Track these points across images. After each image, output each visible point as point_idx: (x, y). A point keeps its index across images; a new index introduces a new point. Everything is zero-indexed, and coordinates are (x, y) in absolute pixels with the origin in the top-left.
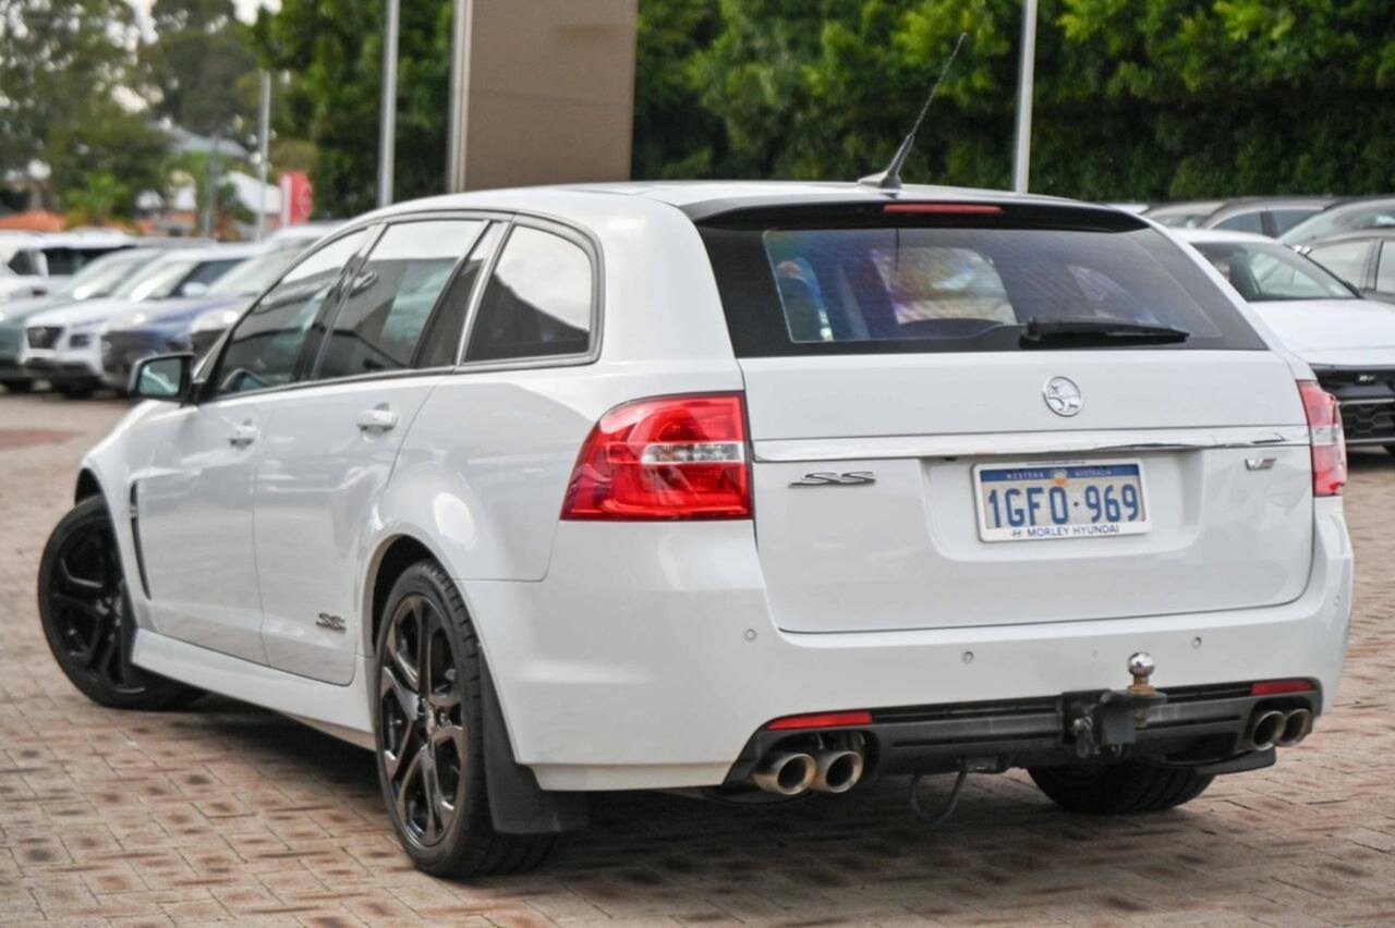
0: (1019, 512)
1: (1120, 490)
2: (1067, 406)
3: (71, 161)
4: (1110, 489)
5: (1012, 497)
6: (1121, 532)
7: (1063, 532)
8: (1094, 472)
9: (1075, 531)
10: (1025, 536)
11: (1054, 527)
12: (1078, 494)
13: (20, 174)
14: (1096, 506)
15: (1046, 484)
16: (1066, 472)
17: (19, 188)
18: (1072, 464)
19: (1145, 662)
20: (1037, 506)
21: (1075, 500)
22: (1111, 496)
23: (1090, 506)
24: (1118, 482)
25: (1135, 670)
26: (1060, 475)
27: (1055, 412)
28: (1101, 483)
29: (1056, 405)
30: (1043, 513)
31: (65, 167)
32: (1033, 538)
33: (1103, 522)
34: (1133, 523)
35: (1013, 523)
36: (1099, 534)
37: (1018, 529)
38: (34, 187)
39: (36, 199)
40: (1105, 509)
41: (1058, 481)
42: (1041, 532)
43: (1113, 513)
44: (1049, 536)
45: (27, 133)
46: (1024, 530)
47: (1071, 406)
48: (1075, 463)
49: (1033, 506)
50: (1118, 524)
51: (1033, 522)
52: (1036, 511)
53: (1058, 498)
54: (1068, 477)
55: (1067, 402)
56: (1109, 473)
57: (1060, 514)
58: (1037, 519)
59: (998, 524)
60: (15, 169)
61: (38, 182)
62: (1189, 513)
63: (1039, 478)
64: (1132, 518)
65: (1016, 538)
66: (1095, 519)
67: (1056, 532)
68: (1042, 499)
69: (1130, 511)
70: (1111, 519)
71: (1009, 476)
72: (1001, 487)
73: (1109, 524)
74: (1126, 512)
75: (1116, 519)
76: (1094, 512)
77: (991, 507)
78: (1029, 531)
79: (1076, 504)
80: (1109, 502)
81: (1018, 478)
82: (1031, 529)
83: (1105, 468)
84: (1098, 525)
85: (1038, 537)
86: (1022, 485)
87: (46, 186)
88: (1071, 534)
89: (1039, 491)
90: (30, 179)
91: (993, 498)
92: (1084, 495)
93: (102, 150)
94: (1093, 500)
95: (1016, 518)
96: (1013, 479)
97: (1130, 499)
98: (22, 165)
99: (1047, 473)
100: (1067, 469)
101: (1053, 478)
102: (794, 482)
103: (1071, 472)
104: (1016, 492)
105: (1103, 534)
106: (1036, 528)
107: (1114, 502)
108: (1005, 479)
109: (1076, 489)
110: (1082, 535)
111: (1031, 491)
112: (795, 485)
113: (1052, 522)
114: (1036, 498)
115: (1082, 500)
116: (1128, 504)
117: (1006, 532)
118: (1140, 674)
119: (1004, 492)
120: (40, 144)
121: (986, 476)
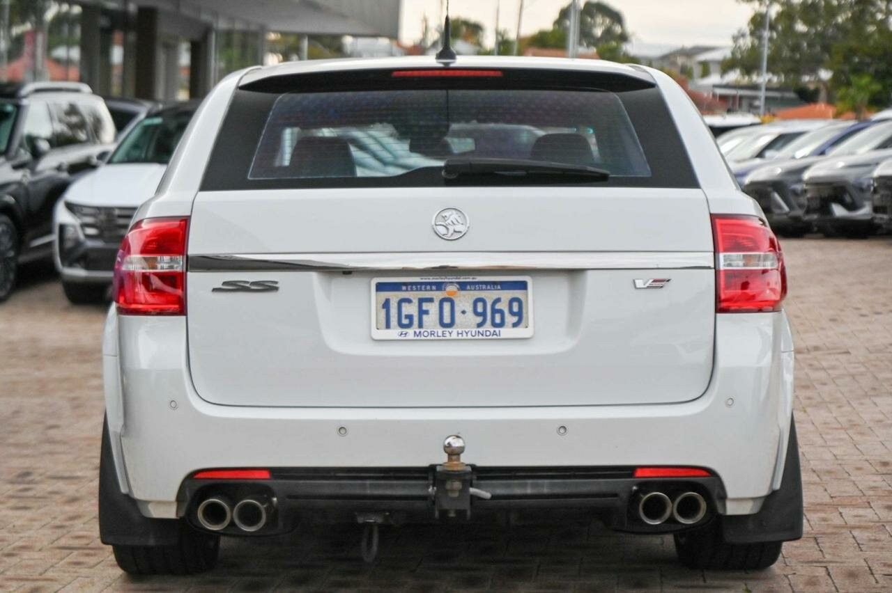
0: (410, 317)
1: (507, 303)
2: (451, 231)
3: (847, 68)
4: (498, 300)
5: (404, 305)
6: (502, 336)
7: (448, 334)
8: (484, 287)
9: (458, 334)
10: (411, 335)
11: (440, 330)
12: (467, 304)
13: (812, 79)
14: (484, 314)
15: (437, 295)
16: (458, 286)
17: (812, 87)
18: (462, 279)
19: (456, 443)
20: (427, 312)
21: (463, 309)
22: (498, 306)
23: (476, 313)
24: (506, 295)
25: (447, 449)
26: (451, 288)
27: (440, 237)
28: (490, 296)
29: (442, 230)
30: (431, 319)
31: (842, 72)
32: (419, 338)
33: (488, 327)
34: (516, 330)
35: (401, 325)
36: (481, 337)
37: (405, 330)
38: (822, 86)
39: (823, 94)
40: (490, 316)
41: (449, 293)
42: (426, 334)
43: (498, 320)
44: (433, 337)
45: (818, 48)
46: (411, 332)
47: (455, 231)
48: (466, 278)
49: (422, 312)
50: (501, 329)
51: (420, 326)
52: (425, 317)
53: (447, 306)
54: (459, 290)
55: (451, 229)
56: (499, 287)
57: (447, 320)
58: (425, 323)
59: (388, 326)
60: (808, 74)
61: (824, 83)
62: (573, 322)
63: (431, 290)
64: (515, 325)
65: (402, 337)
66: (479, 325)
67: (440, 334)
68: (433, 308)
69: (515, 319)
70: (494, 325)
71: (404, 288)
72: (394, 297)
73: (492, 330)
74: (510, 319)
75: (502, 325)
76: (480, 319)
77: (383, 312)
78: (415, 332)
79: (464, 312)
80: (494, 311)
81: (412, 290)
82: (418, 331)
83: (495, 283)
84: (481, 330)
85: (423, 338)
86: (414, 295)
87: (829, 85)
88: (454, 336)
89: (431, 300)
90: (820, 81)
91: (386, 305)
92: (472, 306)
93: (868, 60)
94: (480, 309)
95: (405, 321)
96: (407, 290)
97: (515, 309)
98: (813, 71)
99: (439, 286)
100: (458, 283)
101: (445, 290)
102: (216, 287)
103: (463, 286)
104: (409, 301)
105: (484, 337)
106: (422, 330)
107: (501, 312)
108: (400, 290)
109: (464, 301)
110: (465, 337)
111: (421, 301)
112: (215, 290)
113: (438, 326)
114: (425, 306)
115: (469, 309)
116: (512, 313)
117: (394, 332)
118: (453, 453)
119: (398, 300)
120: (827, 57)
121: (381, 287)
